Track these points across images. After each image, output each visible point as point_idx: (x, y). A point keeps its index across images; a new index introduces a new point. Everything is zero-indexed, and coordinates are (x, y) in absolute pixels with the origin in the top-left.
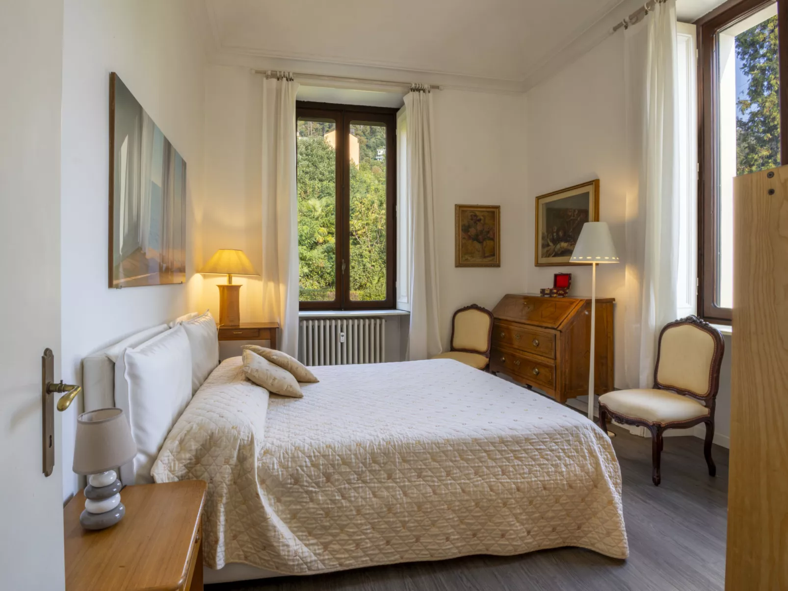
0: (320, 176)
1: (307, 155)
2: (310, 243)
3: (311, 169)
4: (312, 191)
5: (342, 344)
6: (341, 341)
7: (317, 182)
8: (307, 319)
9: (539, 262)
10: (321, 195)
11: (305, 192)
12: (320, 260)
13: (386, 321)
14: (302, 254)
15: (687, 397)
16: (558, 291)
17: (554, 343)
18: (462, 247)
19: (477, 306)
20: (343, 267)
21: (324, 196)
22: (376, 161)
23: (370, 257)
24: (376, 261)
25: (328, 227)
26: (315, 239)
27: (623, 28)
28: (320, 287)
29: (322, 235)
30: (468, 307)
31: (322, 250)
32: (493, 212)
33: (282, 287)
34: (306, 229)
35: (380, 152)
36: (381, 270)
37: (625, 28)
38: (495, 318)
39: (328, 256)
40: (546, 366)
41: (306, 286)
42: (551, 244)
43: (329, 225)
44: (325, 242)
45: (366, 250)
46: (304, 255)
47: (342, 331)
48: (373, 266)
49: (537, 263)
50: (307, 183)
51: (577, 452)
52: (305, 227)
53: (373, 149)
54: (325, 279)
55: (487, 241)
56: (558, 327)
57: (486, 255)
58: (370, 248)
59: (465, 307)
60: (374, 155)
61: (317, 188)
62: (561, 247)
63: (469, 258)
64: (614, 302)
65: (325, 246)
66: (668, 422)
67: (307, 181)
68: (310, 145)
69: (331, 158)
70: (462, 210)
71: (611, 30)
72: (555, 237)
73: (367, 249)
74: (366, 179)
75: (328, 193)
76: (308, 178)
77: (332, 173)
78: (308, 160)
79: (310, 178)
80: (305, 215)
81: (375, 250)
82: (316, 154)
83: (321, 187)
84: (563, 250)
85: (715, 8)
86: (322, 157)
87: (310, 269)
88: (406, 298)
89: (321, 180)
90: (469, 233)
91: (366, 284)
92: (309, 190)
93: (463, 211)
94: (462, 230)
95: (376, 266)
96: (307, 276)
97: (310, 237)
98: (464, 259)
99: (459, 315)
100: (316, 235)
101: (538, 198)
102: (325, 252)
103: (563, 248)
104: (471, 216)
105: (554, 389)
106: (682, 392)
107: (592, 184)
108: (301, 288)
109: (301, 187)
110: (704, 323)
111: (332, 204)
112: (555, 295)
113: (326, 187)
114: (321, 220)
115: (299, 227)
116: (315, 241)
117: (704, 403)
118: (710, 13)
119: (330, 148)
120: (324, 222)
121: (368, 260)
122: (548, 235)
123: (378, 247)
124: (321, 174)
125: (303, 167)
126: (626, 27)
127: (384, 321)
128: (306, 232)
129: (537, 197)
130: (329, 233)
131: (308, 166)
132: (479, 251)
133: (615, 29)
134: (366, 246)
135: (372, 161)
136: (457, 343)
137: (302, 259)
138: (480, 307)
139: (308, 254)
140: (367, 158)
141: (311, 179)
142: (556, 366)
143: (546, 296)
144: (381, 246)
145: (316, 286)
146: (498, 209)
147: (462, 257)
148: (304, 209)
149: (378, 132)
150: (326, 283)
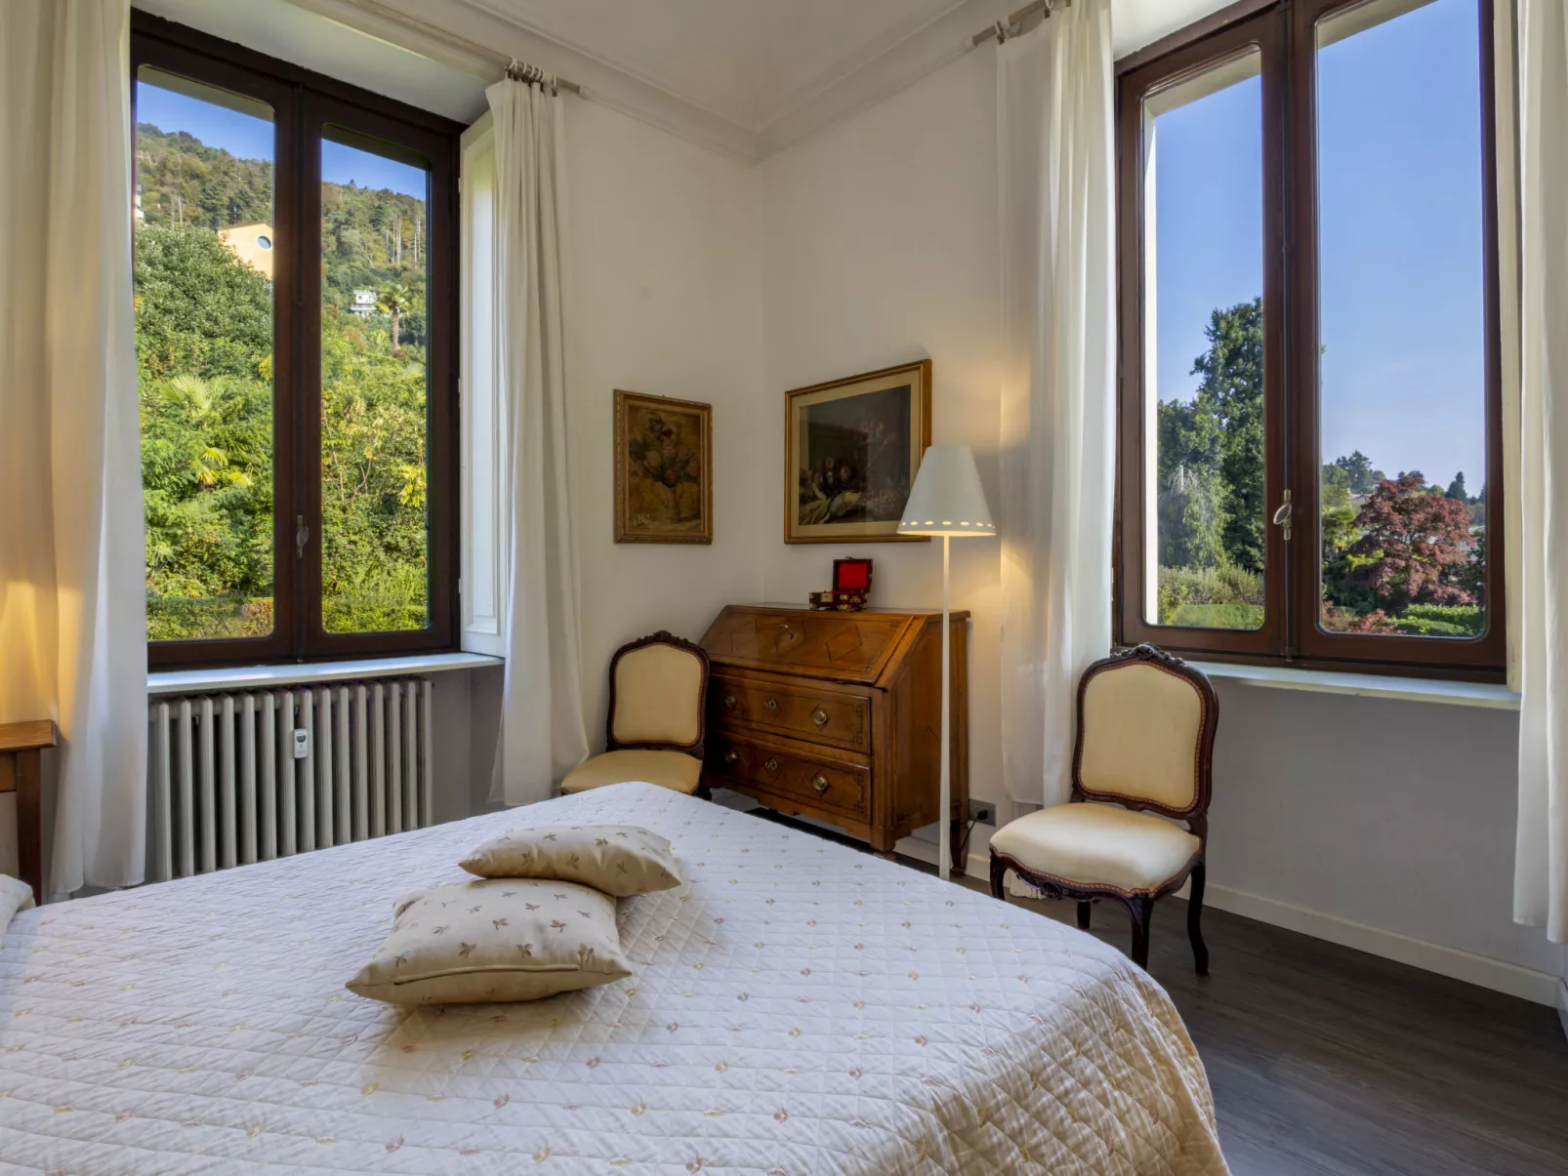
0: (207, 325)
1: (167, 268)
2: (177, 484)
3: (182, 304)
4: (184, 358)
5: (299, 763)
6: (297, 756)
7: (197, 336)
8: (174, 698)
9: (794, 534)
10: (209, 370)
11: (164, 358)
12: (209, 527)
13: (433, 685)
14: (154, 509)
15: (1145, 814)
16: (850, 597)
17: (866, 719)
18: (631, 494)
19: (669, 635)
20: (301, 538)
21: (220, 374)
22: (351, 315)
23: (345, 522)
24: (360, 531)
25: (229, 448)
26: (194, 475)
27: (995, 39)
28: (208, 591)
29: (215, 467)
30: (646, 638)
31: (213, 502)
32: (695, 418)
33: (67, 601)
34: (165, 448)
35: (360, 298)
36: (373, 551)
37: (997, 41)
38: (713, 663)
39: (232, 517)
40: (849, 771)
41: (166, 591)
42: (820, 495)
43: (232, 443)
44: (221, 483)
45: (334, 507)
46: (161, 511)
47: (298, 725)
48: (355, 543)
49: (790, 537)
50: (168, 335)
51: (1130, 1062)
52: (160, 443)
53: (343, 287)
54: (222, 574)
55: (685, 484)
56: (877, 681)
57: (683, 515)
58: (344, 501)
59: (639, 640)
60: (346, 301)
61: (197, 352)
62: (845, 503)
63: (646, 522)
64: (968, 619)
65: (220, 493)
66: (1159, 884)
67: (169, 332)
68: (177, 244)
69: (239, 286)
70: (630, 406)
71: (969, 42)
72: (831, 480)
73: (338, 503)
74: (332, 347)
75: (229, 368)
76: (172, 324)
77: (239, 321)
78: (171, 282)
79: (178, 325)
80: (161, 414)
81: (358, 508)
82: (195, 269)
83: (211, 350)
84: (849, 508)
85: (1145, 45)
86: (212, 279)
87: (179, 549)
88: (495, 621)
89: (209, 335)
90: (645, 462)
91: (335, 585)
92: (176, 354)
93: (631, 408)
94: (630, 453)
95: (361, 543)
96: (169, 564)
97: (179, 470)
98: (635, 523)
99: (626, 660)
100: (196, 463)
101: (792, 395)
102: (222, 506)
103: (850, 503)
104: (650, 420)
105: (869, 821)
106: (1135, 804)
107: (918, 368)
108: (152, 595)
109: (151, 344)
110: (1173, 659)
111: (240, 395)
112: (845, 607)
113: (224, 352)
114: (210, 430)
115: (142, 442)
116: (192, 478)
117: (1188, 827)
118: (1135, 54)
119: (235, 262)
120: (217, 436)
121: (340, 528)
122: (813, 476)
123: (366, 500)
124: (207, 319)
125: (157, 296)
126: (1001, 40)
127: (427, 685)
128: (164, 454)
129: (787, 393)
130: (232, 462)
131: (172, 294)
132: (667, 507)
133: (978, 40)
134: (335, 497)
135: (343, 314)
136: (624, 730)
137: (155, 521)
138: (677, 639)
139: (172, 512)
140: (331, 306)
141: (177, 327)
142: (872, 770)
143: (822, 609)
144: (372, 499)
145: (196, 590)
146: (706, 413)
147: (630, 519)
148: (161, 400)
149: (357, 253)
150: (225, 582)
